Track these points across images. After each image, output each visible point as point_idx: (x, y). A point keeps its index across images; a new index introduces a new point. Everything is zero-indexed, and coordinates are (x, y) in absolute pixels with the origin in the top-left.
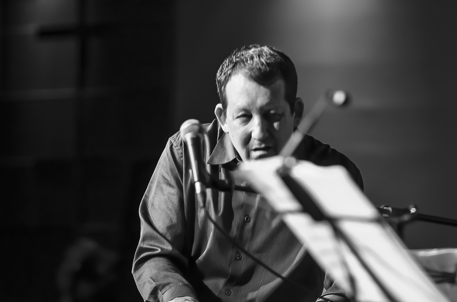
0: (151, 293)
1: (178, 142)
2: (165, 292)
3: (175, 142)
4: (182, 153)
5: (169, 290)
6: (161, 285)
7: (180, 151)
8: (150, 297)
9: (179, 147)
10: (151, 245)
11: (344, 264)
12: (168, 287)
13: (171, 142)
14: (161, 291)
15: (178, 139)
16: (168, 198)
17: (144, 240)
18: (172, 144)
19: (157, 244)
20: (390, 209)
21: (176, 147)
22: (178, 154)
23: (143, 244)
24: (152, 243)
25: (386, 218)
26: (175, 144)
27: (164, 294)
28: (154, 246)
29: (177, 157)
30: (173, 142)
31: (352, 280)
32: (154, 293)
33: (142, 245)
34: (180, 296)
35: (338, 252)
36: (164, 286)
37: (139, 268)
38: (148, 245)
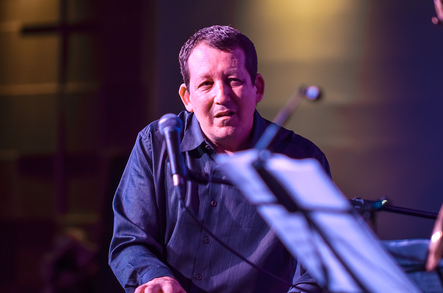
0: (130, 277)
1: (146, 135)
2: (144, 274)
3: (143, 136)
4: (150, 145)
5: (147, 273)
6: (139, 268)
7: (149, 143)
8: (129, 280)
9: (147, 140)
10: (126, 235)
11: (317, 255)
12: (146, 270)
13: (140, 136)
14: (139, 274)
15: (147, 133)
16: (140, 190)
17: (119, 231)
18: (141, 138)
19: (131, 234)
20: (362, 201)
21: (145, 139)
22: (147, 146)
23: (119, 235)
24: (127, 233)
25: (357, 209)
26: (144, 137)
27: (142, 276)
28: (130, 235)
29: (146, 149)
30: (141, 136)
31: (325, 270)
32: (133, 276)
33: (117, 236)
34: (158, 276)
35: (311, 242)
36: (142, 269)
37: (117, 257)
38: (123, 235)
